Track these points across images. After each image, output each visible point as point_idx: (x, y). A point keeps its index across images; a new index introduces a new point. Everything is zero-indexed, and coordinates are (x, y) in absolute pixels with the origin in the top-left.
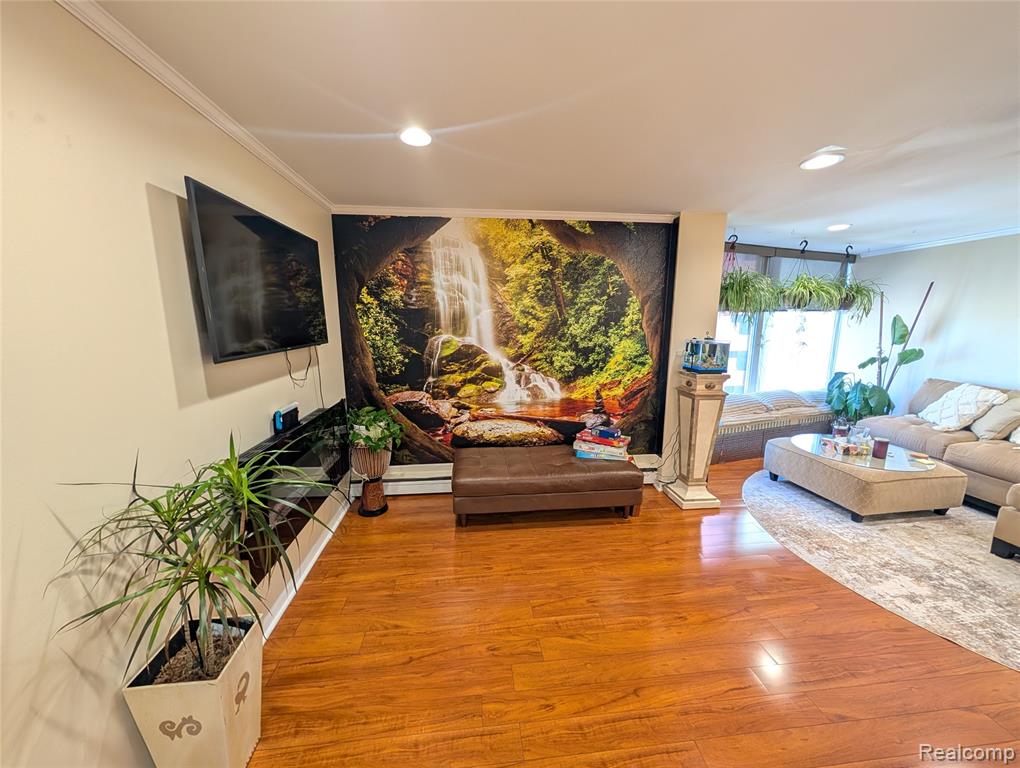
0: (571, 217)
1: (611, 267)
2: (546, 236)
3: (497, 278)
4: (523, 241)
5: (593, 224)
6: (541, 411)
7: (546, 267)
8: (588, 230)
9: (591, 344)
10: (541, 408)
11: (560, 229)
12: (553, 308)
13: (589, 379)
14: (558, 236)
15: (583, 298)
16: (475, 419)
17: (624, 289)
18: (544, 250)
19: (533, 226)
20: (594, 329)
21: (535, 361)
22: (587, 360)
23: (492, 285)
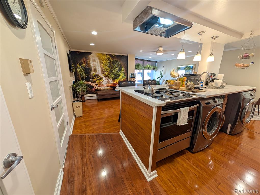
0: (113, 54)
1: (119, 62)
2: (109, 56)
3: (101, 63)
4: (105, 57)
5: (116, 55)
6: (110, 85)
7: (109, 62)
8: (115, 56)
9: (117, 74)
10: (110, 84)
12: (111, 68)
13: (117, 79)
14: (110, 57)
15: (115, 67)
16: (99, 86)
17: (121, 65)
18: (109, 59)
19: (107, 55)
20: (117, 72)
21: (108, 77)
22: (116, 76)
23: (101, 65)
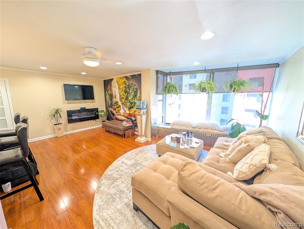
0: (128, 75)
1: (134, 85)
2: (125, 79)
3: (119, 88)
4: (122, 81)
6: (126, 115)
7: (125, 86)
8: (130, 77)
9: (132, 102)
10: (126, 114)
11: (127, 78)
12: (126, 94)
13: (132, 109)
15: (130, 92)
16: (118, 115)
17: (137, 89)
18: (125, 82)
19: (123, 78)
20: (133, 98)
21: (125, 104)
22: (132, 105)
23: (119, 90)
